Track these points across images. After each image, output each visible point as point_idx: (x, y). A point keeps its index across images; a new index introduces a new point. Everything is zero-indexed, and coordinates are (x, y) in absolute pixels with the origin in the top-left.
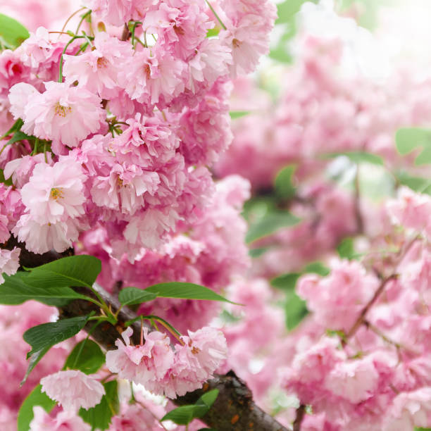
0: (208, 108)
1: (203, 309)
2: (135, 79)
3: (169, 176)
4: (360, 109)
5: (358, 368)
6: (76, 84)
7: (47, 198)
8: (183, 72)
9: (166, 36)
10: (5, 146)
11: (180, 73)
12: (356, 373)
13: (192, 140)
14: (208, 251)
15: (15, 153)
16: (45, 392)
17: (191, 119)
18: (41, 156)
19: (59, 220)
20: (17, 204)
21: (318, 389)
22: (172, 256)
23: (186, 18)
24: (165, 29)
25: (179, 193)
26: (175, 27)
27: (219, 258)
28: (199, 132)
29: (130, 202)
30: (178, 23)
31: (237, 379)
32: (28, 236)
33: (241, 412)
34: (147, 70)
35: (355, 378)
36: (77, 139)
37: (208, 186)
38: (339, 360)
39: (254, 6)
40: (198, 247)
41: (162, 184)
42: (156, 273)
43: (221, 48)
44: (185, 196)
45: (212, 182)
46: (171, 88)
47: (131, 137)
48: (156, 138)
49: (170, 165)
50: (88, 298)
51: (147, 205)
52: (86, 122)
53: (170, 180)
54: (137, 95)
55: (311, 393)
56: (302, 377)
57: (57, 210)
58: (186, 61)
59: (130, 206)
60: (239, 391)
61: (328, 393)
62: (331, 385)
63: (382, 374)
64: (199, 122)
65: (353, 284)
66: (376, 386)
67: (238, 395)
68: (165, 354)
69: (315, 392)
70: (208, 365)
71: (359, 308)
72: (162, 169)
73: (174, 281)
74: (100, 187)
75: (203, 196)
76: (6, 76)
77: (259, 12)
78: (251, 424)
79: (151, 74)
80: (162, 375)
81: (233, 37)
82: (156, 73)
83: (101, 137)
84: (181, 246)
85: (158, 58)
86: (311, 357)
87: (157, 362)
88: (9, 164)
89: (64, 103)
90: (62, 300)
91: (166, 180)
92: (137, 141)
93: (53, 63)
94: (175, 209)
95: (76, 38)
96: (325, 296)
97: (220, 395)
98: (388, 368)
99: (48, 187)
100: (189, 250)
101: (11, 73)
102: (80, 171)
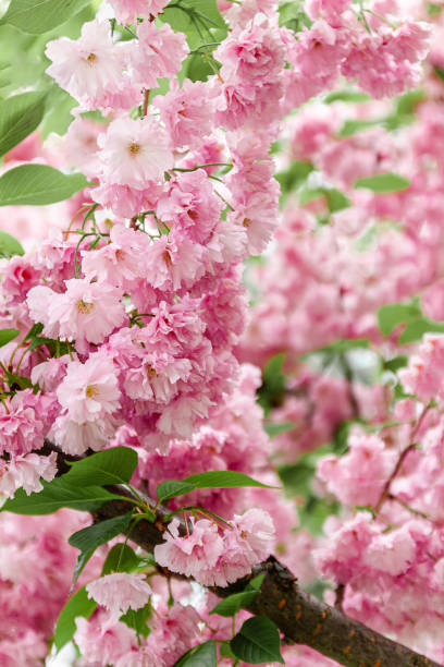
0: (225, 291)
1: (230, 500)
2: (156, 268)
3: (199, 362)
4: (343, 292)
5: (396, 539)
6: (94, 280)
7: (83, 396)
8: (203, 255)
9: (182, 221)
10: (25, 353)
11: (200, 256)
12: (394, 543)
13: (214, 324)
14: (231, 441)
15: (35, 359)
16: (92, 599)
17: (211, 304)
18: (66, 358)
19: (97, 417)
20: (49, 408)
21: (356, 566)
22: (198, 448)
23: (200, 201)
24: (179, 215)
25: (209, 378)
26: (189, 212)
27: (242, 447)
28: (220, 316)
29: (164, 391)
30: (191, 207)
31: (278, 563)
32: (65, 438)
33: (286, 595)
34: (166, 256)
35: (393, 549)
36: (102, 335)
37: (235, 368)
38: (375, 534)
39: (259, 184)
40: (222, 436)
41: (193, 370)
42: (183, 467)
43: (236, 227)
44: (215, 381)
45: (238, 365)
46: (192, 273)
47: (158, 326)
48: (183, 325)
49: (199, 350)
50: (122, 498)
51: (180, 392)
52: (109, 317)
53: (201, 365)
54: (159, 283)
55: (350, 571)
56: (338, 556)
57: (95, 407)
58: (204, 244)
59: (165, 395)
60: (283, 575)
61: (366, 568)
62: (370, 559)
63: (418, 543)
64: (220, 306)
65: (374, 458)
66: (414, 555)
67: (282, 579)
68: (214, 541)
69: (353, 570)
70: (258, 548)
71: (382, 482)
72: (192, 354)
73: (202, 472)
74: (133, 379)
75: (229, 380)
76: (17, 282)
77: (265, 189)
78: (299, 607)
79: (173, 260)
80: (213, 563)
81: (244, 217)
82: (177, 259)
83: (127, 330)
84: (206, 436)
85: (177, 244)
86: (345, 534)
87: (208, 551)
88: (34, 369)
89: (88, 300)
90: (96, 503)
91: (197, 366)
92: (165, 329)
93: (65, 263)
94: (207, 394)
95: (86, 235)
96: (347, 474)
97: (265, 581)
98: (424, 536)
99: (83, 383)
100: (214, 439)
101: (22, 279)
102: (113, 366)
